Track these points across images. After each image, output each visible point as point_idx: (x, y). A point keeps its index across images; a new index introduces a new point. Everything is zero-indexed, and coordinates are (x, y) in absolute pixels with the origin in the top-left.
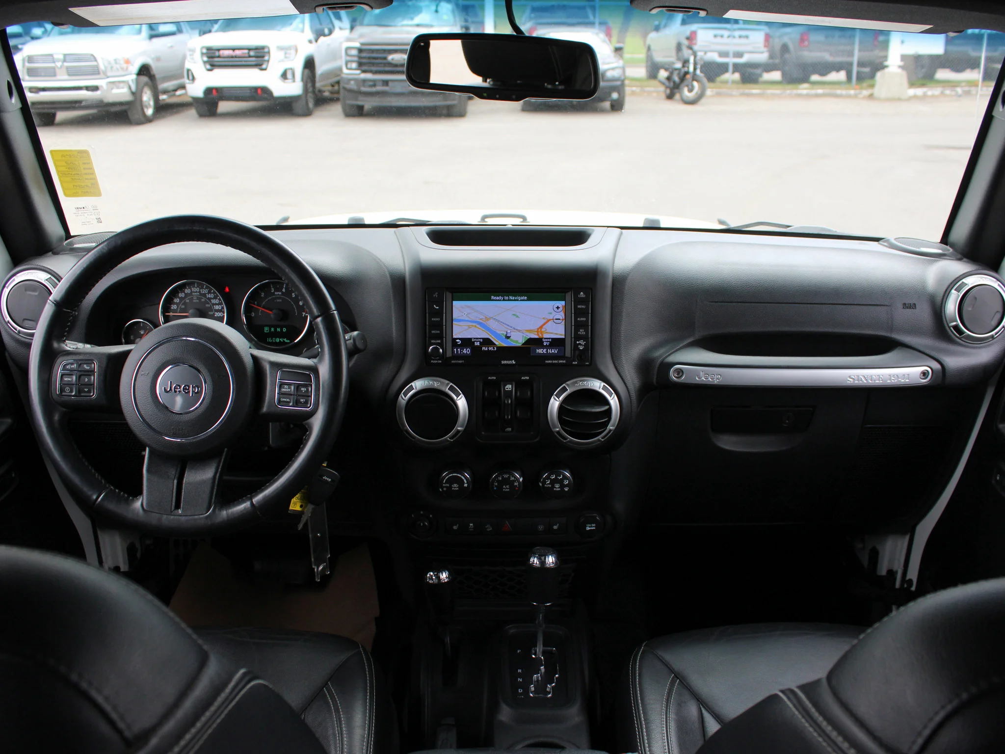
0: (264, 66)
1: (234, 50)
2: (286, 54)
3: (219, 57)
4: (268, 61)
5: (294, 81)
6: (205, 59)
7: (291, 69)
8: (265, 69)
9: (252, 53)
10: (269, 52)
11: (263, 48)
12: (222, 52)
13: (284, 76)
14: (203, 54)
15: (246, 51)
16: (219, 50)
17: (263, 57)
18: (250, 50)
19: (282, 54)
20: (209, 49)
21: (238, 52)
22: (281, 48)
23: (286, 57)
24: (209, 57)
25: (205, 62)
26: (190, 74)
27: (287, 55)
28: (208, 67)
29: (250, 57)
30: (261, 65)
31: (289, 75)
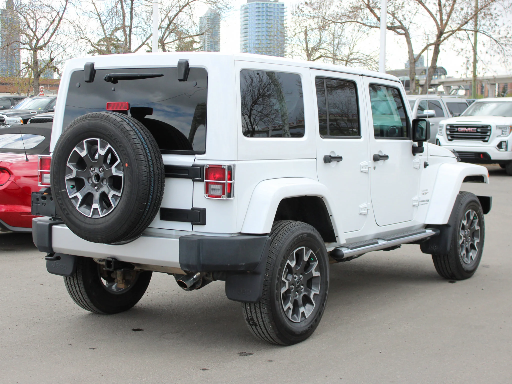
0: (486, 139)
1: (467, 127)
2: (503, 131)
3: (457, 132)
4: (489, 136)
5: (507, 150)
6: (448, 133)
7: (505, 142)
8: (487, 141)
9: (479, 130)
10: (490, 130)
11: (487, 127)
12: (459, 129)
13: (500, 146)
14: (447, 129)
15: (476, 129)
16: (457, 127)
17: (487, 132)
18: (478, 127)
19: (499, 132)
20: (451, 126)
21: (469, 129)
22: (499, 127)
23: (502, 134)
24: (450, 132)
25: (448, 135)
26: (438, 141)
27: (503, 133)
28: (450, 138)
29: (478, 132)
30: (485, 138)
31: (504, 146)
